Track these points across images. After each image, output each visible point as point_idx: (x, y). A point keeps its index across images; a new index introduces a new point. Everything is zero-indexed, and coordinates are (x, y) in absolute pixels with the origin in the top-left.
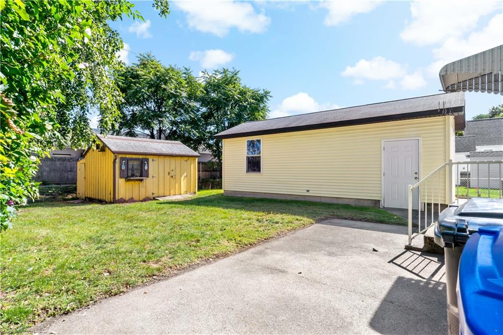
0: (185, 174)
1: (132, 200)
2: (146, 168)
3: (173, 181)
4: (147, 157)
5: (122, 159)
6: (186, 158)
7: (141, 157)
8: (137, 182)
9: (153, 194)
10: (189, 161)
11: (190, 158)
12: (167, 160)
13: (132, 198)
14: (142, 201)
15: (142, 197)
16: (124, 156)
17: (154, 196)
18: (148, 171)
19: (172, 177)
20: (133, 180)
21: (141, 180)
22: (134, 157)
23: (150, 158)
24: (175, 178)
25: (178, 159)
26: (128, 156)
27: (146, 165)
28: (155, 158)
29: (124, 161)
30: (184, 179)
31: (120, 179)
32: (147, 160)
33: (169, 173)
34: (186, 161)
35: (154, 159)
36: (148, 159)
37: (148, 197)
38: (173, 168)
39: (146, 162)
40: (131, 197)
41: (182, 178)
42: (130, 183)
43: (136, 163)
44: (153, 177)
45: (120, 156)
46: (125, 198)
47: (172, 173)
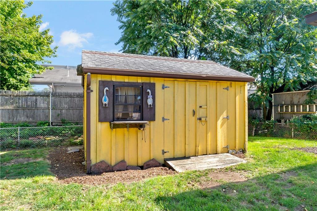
0: (225, 115)
1: (122, 166)
2: (150, 101)
3: (201, 127)
4: (152, 80)
5: (103, 84)
6: (226, 84)
7: (140, 80)
8: (133, 130)
9: (164, 152)
10: (232, 90)
11: (233, 83)
12: (190, 86)
13: (123, 161)
14: (142, 168)
15: (142, 160)
16: (107, 78)
17: (167, 156)
18: (153, 108)
19: (200, 119)
20: (125, 126)
21: (141, 126)
22: (126, 79)
23: (159, 83)
24: (206, 121)
25: (211, 86)
26: (114, 79)
27: (150, 96)
28: (168, 82)
29: (107, 88)
30: (222, 125)
31: (99, 124)
32: (152, 86)
33: (194, 113)
34: (227, 89)
35: (166, 85)
36: (154, 85)
37: (153, 160)
38: (202, 103)
39: (149, 91)
40: (120, 159)
41: (219, 122)
42: (119, 130)
43: (131, 92)
44: (164, 119)
45: (100, 78)
46: (109, 163)
47: (201, 113)
